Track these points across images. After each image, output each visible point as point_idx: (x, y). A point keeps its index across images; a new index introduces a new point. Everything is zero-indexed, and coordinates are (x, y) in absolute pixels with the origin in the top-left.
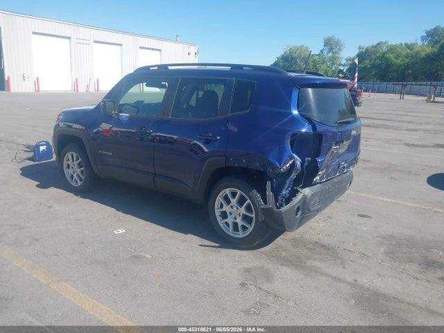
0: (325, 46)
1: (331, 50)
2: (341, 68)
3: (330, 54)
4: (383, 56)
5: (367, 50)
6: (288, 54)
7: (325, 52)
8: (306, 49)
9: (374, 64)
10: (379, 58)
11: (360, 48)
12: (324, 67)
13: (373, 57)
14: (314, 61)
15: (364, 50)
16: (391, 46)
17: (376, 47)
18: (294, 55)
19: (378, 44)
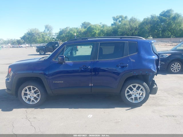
0: (46, 28)
1: (48, 30)
2: (54, 37)
3: (48, 32)
4: (69, 33)
5: (63, 30)
6: (30, 32)
7: (46, 31)
8: (38, 30)
9: (66, 35)
10: (68, 33)
11: (60, 29)
12: (47, 37)
13: (65, 32)
14: (42, 35)
15: (62, 30)
16: (71, 29)
17: (66, 29)
18: (33, 32)
19: (67, 28)
